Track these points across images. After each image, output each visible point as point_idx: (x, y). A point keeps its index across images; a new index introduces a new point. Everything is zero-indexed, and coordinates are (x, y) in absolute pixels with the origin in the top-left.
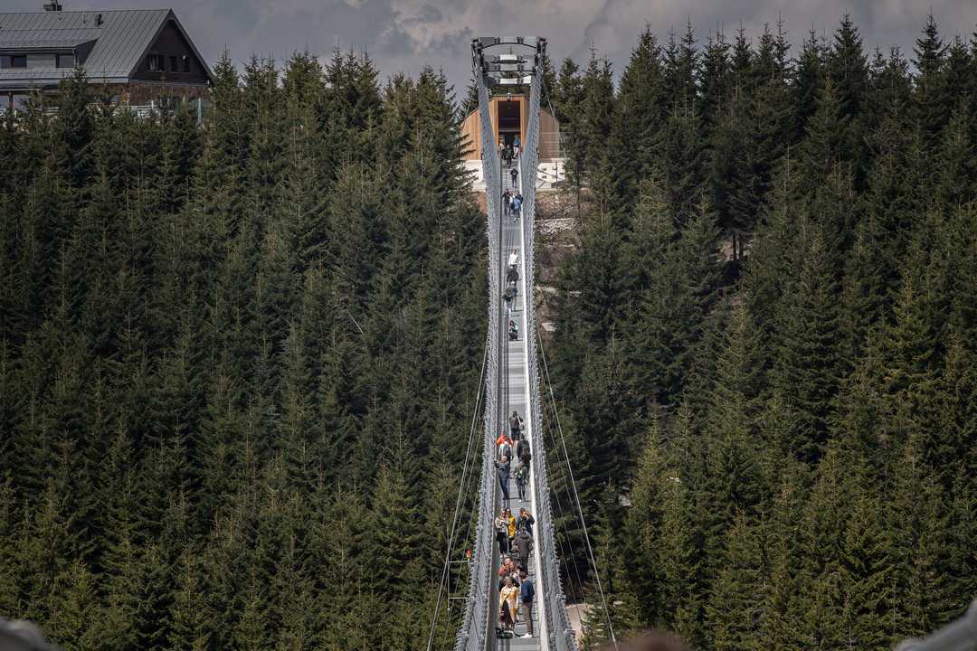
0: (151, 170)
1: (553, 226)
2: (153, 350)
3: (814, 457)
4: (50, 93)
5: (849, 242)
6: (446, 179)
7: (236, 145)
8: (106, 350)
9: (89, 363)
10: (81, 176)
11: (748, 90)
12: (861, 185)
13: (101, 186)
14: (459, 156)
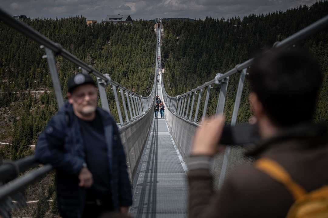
0: (127, 30)
1: (162, 35)
2: (127, 46)
3: (184, 56)
4: (119, 22)
5: (188, 38)
6: (153, 31)
7: (135, 27)
8: (123, 45)
9: (122, 47)
10: (121, 30)
11: (180, 24)
12: (189, 33)
13: (123, 31)
14: (154, 28)
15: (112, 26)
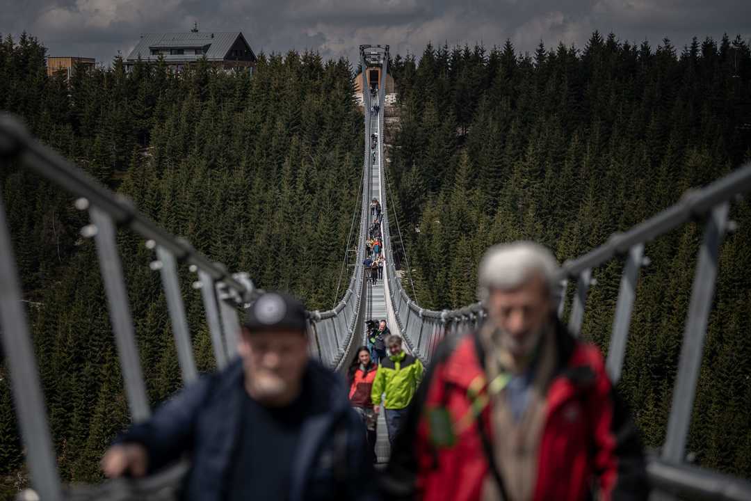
0: (231, 96)
1: (391, 120)
2: (230, 167)
3: (493, 213)
4: (193, 64)
5: (509, 127)
6: (349, 100)
7: (265, 86)
8: (212, 166)
9: (206, 171)
10: (204, 98)
11: (469, 67)
12: (513, 106)
13: (212, 102)
14: (353, 92)
15: (162, 82)
